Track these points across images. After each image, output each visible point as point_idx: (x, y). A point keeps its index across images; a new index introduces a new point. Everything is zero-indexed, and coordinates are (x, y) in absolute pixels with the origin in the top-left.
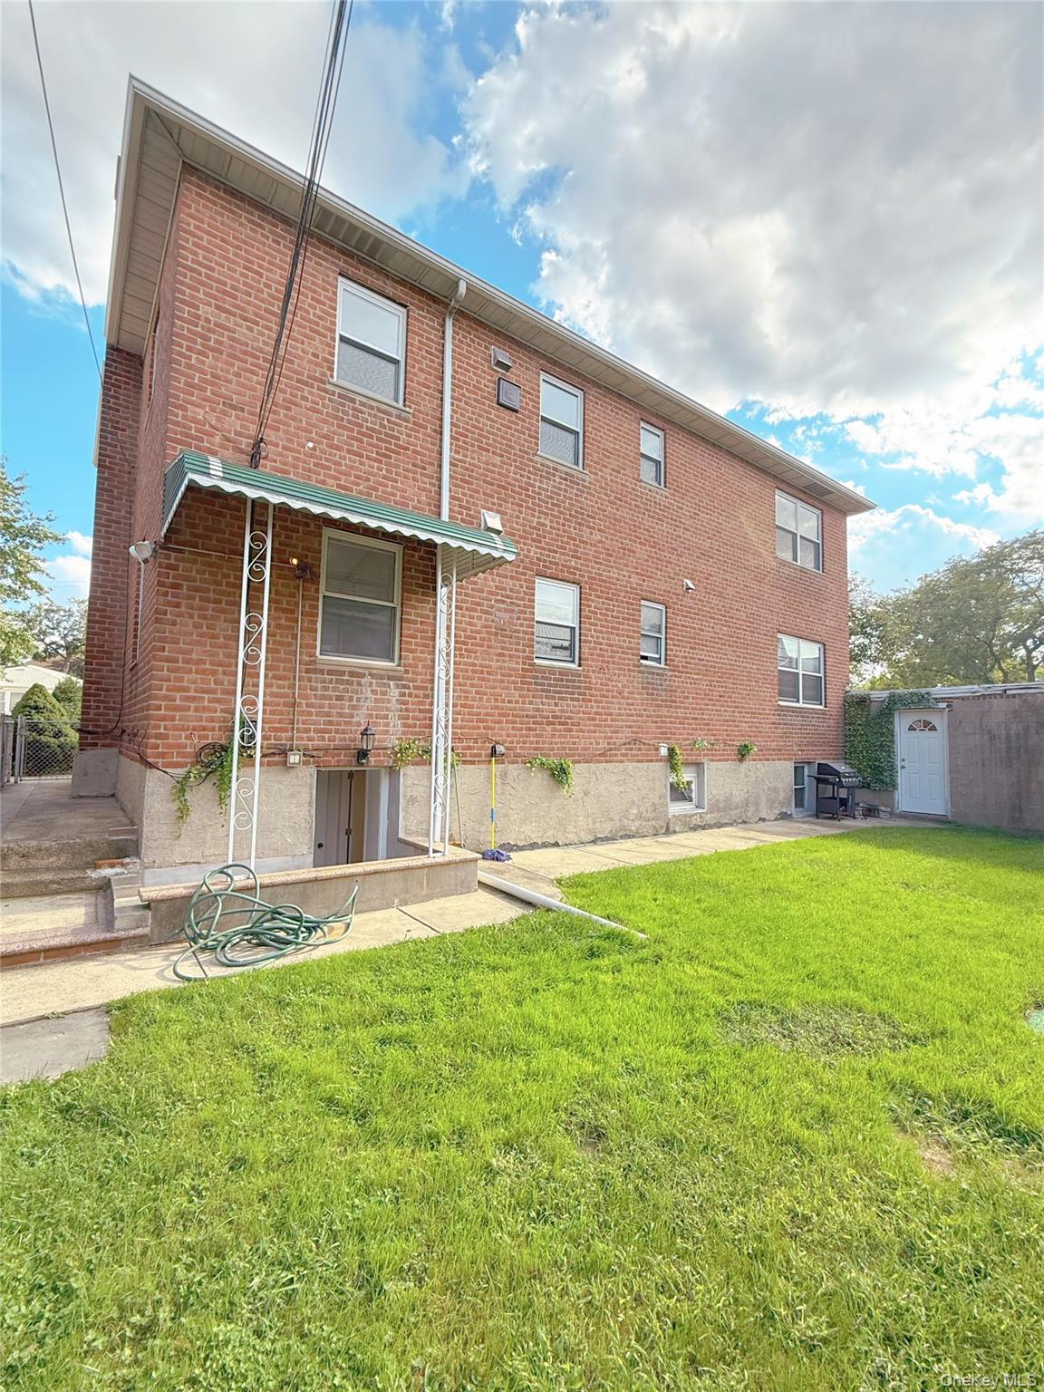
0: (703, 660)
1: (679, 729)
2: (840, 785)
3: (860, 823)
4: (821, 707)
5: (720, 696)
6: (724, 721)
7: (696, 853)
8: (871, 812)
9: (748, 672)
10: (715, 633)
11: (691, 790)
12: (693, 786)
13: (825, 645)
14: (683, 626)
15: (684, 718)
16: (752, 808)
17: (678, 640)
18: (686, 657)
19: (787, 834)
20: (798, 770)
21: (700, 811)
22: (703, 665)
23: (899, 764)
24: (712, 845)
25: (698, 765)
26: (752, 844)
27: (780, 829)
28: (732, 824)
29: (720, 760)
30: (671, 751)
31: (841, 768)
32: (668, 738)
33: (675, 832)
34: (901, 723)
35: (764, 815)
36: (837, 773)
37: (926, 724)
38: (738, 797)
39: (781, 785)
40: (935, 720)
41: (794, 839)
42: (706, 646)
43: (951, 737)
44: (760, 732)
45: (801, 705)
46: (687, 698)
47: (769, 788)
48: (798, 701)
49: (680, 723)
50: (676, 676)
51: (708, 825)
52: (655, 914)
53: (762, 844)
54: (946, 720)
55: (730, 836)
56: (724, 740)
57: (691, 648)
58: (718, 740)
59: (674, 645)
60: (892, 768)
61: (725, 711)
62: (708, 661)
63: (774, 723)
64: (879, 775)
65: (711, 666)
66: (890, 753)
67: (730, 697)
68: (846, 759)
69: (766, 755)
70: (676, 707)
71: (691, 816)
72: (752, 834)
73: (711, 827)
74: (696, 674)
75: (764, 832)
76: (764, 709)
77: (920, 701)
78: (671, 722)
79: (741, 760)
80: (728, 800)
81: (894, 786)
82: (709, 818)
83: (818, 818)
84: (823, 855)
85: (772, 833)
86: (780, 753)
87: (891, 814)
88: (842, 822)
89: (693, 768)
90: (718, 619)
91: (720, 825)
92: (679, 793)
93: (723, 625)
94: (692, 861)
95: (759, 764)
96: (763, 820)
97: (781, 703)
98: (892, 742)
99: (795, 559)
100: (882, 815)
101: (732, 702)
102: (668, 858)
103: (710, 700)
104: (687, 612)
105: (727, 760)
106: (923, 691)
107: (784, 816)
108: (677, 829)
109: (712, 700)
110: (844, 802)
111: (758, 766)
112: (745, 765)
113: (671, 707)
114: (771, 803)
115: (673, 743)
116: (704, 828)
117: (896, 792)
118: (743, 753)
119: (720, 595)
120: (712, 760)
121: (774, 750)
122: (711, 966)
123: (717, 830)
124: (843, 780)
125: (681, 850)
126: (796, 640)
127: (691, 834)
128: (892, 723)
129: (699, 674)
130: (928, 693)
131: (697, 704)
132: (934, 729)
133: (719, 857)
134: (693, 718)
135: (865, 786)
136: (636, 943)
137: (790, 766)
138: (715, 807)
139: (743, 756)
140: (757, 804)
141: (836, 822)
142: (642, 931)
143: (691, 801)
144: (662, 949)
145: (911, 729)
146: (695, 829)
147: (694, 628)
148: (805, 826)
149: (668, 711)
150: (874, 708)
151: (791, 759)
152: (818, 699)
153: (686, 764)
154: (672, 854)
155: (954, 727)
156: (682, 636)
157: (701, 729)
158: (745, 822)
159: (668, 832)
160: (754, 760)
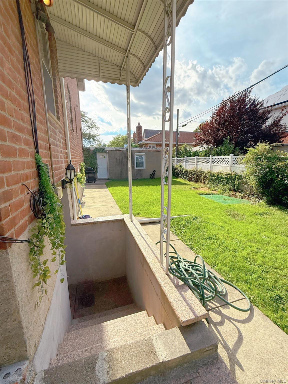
23: (98, 166)
37: (103, 156)
40: (105, 155)
43: (109, 160)
54: (108, 155)
66: (96, 164)
77: (103, 150)
98: (97, 161)
128: (96, 156)
132: (105, 157)
150: (91, 152)
155: (109, 157)
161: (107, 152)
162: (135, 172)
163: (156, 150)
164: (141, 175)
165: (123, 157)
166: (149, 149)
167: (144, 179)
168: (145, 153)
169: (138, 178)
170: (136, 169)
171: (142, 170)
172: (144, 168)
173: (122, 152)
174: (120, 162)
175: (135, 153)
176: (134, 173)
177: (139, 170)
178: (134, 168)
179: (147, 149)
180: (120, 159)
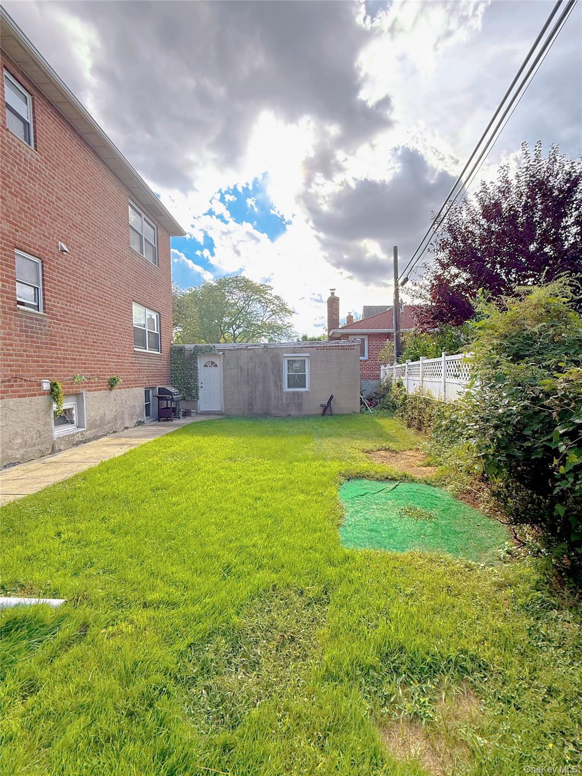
0: (79, 313)
1: (61, 367)
2: (172, 400)
3: (182, 421)
4: (159, 353)
5: (94, 342)
6: (97, 361)
7: (85, 467)
8: (187, 414)
9: (114, 326)
10: (87, 292)
11: (72, 415)
12: (74, 412)
13: (160, 314)
14: (59, 281)
15: (64, 358)
16: (119, 422)
17: (55, 293)
18: (63, 308)
19: (145, 436)
20: (147, 393)
21: (82, 430)
22: (79, 317)
23: (200, 385)
24: (95, 456)
25: (78, 395)
26: (126, 449)
27: (141, 433)
28: (106, 435)
29: (95, 390)
30: (53, 385)
31: (173, 390)
32: (50, 375)
33: (60, 450)
34: (201, 363)
35: (127, 425)
36: (171, 393)
37: (213, 363)
38: (109, 416)
39: (137, 404)
40: (217, 361)
41: (153, 439)
42: (81, 302)
43: (224, 370)
44: (123, 369)
45: (147, 351)
46: (66, 342)
47: (130, 407)
48: (146, 349)
49: (61, 362)
50: (54, 323)
51: (88, 439)
52: (64, 556)
53: (133, 448)
54: (222, 361)
55: (108, 445)
56: (98, 375)
57: (68, 302)
58: (94, 375)
59: (52, 297)
60: (197, 388)
61: (98, 354)
62: (83, 314)
63: (132, 363)
64: (190, 391)
65: (86, 319)
66: (196, 380)
67: (102, 343)
68: (172, 384)
69: (128, 384)
70: (55, 349)
71: (73, 435)
72: (123, 440)
73: (89, 440)
74: (72, 323)
75: (130, 437)
76: (125, 353)
77: (210, 351)
78: (52, 362)
79: (110, 389)
80: (102, 419)
81: (198, 398)
82: (88, 434)
83: (159, 421)
84: (176, 448)
85: (137, 437)
86: (136, 383)
87: (197, 413)
88: (174, 422)
89: (73, 398)
90: (90, 282)
91: (97, 438)
92: (64, 418)
93: (93, 288)
94: (84, 476)
95: (123, 391)
96: (127, 428)
97: (135, 349)
98: (197, 373)
99: (142, 253)
100: (192, 414)
101: (103, 347)
102: (60, 478)
103: (85, 345)
104: (62, 270)
105: (101, 390)
106: (212, 345)
107: (140, 423)
108: (62, 447)
109: (88, 345)
110: (174, 410)
111: (123, 392)
112: (115, 391)
113: (51, 349)
114: (131, 416)
115: (55, 379)
116: (85, 442)
117: (199, 401)
118: (112, 384)
119: (90, 263)
120: (89, 391)
121: (132, 381)
122: (145, 605)
123: (95, 442)
124: (174, 397)
125: (69, 467)
126: (144, 308)
127: (76, 450)
128: (196, 363)
129: (76, 324)
130: (214, 347)
131: (75, 347)
132: (216, 366)
133: (106, 467)
134: (72, 359)
135: (184, 399)
136: (49, 618)
137: (142, 391)
138: (92, 425)
139: (112, 386)
140: (122, 419)
141: (170, 422)
142: (55, 594)
143: (72, 423)
144: (84, 612)
145: (206, 366)
146: (77, 444)
147: (70, 286)
148: (154, 428)
149: (49, 352)
150: (187, 354)
151: (143, 386)
152: (157, 348)
153: (67, 395)
154: (62, 473)
155: (226, 364)
156: (59, 290)
157: (79, 368)
158: (115, 432)
159: (54, 451)
160: (120, 388)
161: (221, 353)
162: (284, 400)
163: (338, 346)
164: (299, 406)
165: (255, 365)
166: (318, 345)
167: (308, 417)
168: (308, 355)
169: (293, 412)
170: (287, 393)
171: (302, 393)
172: (307, 389)
173: (255, 352)
174: (248, 375)
175: (285, 355)
176: (282, 401)
177: (294, 393)
178: (281, 389)
179: (312, 345)
180: (248, 368)
